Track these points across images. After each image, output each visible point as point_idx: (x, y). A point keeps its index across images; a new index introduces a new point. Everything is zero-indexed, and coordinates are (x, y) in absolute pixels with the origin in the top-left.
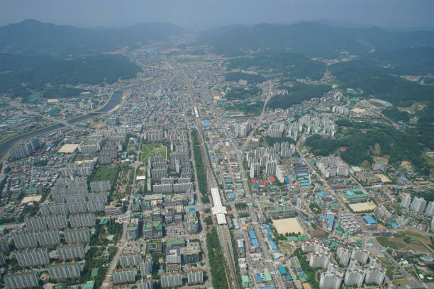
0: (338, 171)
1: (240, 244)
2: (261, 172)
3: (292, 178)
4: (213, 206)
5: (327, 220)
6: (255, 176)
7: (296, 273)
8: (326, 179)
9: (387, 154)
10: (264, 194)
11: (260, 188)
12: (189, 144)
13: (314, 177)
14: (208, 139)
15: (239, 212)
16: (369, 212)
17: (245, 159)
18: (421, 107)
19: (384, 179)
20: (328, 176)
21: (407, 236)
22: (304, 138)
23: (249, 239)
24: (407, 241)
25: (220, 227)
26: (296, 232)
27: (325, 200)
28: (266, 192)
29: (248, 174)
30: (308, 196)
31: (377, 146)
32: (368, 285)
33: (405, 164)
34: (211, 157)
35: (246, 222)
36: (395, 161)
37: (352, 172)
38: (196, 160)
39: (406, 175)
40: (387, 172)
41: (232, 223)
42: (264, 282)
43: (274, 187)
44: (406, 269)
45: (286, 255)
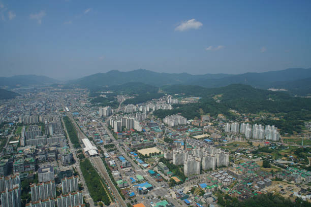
0: (179, 121)
1: (111, 163)
2: (123, 129)
3: (147, 129)
4: (85, 147)
5: (178, 143)
6: (118, 131)
7: (163, 173)
8: (172, 127)
9: (208, 112)
10: (127, 139)
11: (123, 136)
12: (62, 123)
13: (163, 127)
14: (78, 120)
15: (108, 149)
16: (206, 138)
17: (109, 124)
18: (220, 96)
19: (210, 124)
20: (173, 125)
21: (234, 144)
22: (151, 113)
23: (119, 161)
24: (235, 146)
25: (93, 158)
26: (158, 152)
27: (174, 136)
28: (129, 137)
29: (113, 131)
30: (162, 135)
31: (201, 110)
32: (219, 168)
33: (220, 115)
34: (81, 126)
35: (115, 153)
36: (214, 115)
37: (189, 123)
38: (68, 129)
39: (222, 121)
40: (211, 121)
41: (103, 155)
42: (137, 182)
43: (134, 134)
44: (241, 156)
45: (152, 165)
